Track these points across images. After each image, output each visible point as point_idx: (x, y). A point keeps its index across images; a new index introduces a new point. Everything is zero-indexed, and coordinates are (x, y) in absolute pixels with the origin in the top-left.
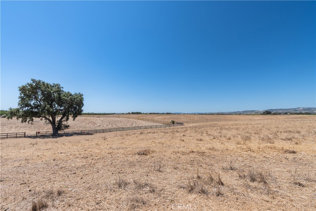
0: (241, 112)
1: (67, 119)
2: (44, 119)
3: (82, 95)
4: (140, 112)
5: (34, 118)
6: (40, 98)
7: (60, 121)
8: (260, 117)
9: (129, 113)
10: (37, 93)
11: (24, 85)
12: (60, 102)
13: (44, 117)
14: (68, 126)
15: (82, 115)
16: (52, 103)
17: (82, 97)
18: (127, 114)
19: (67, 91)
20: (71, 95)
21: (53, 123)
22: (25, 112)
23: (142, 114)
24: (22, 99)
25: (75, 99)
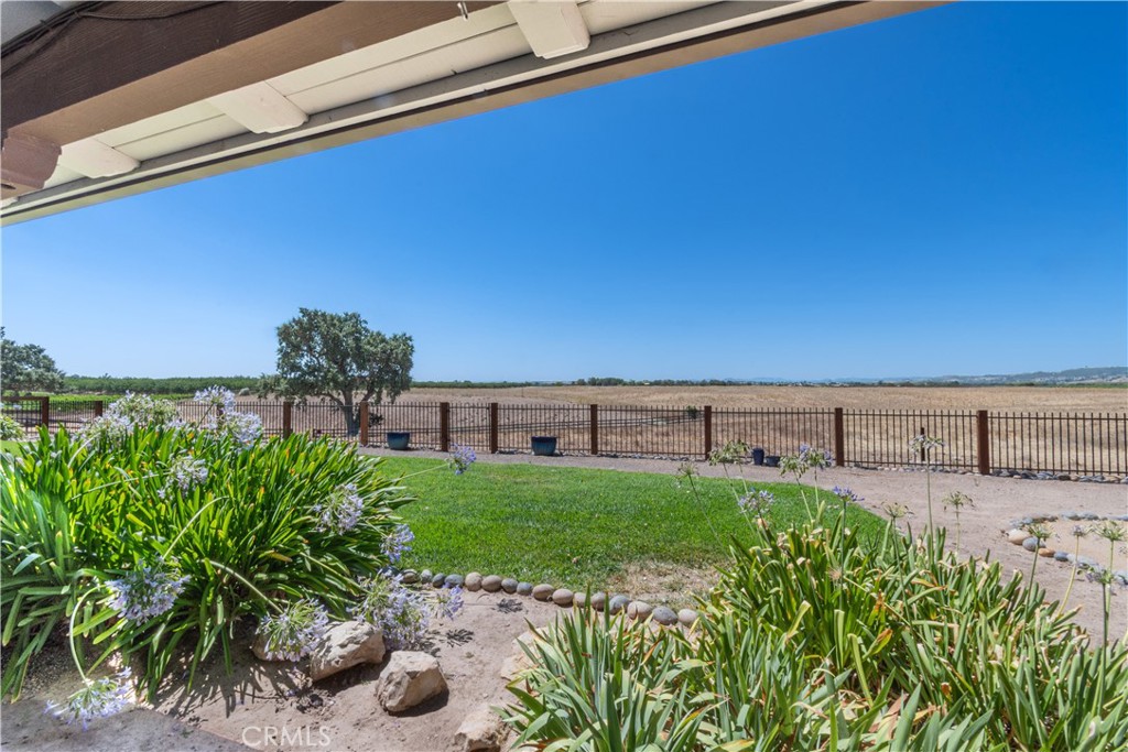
0: (1057, 375)
1: (379, 400)
2: (328, 398)
3: (410, 339)
4: (616, 377)
5: (308, 397)
6: (318, 349)
7: (364, 405)
8: (1083, 396)
9: (582, 383)
10: (312, 339)
11: (287, 323)
12: (362, 358)
13: (329, 395)
14: (381, 418)
15: (411, 390)
16: (344, 359)
17: (410, 343)
18: (573, 384)
19: (375, 331)
20: (383, 341)
21: (347, 410)
22: (292, 383)
23: (625, 384)
24: (285, 355)
25: (392, 350)
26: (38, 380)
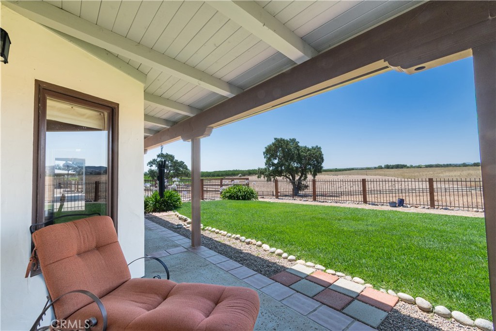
1: (306, 177)
3: (320, 148)
4: (402, 164)
5: (277, 177)
7: (299, 180)
11: (269, 145)
12: (299, 159)
13: (286, 176)
14: (307, 185)
15: (323, 173)
19: (304, 146)
20: (309, 150)
21: (293, 182)
22: (271, 171)
23: (408, 167)
25: (314, 154)
26: (185, 173)
